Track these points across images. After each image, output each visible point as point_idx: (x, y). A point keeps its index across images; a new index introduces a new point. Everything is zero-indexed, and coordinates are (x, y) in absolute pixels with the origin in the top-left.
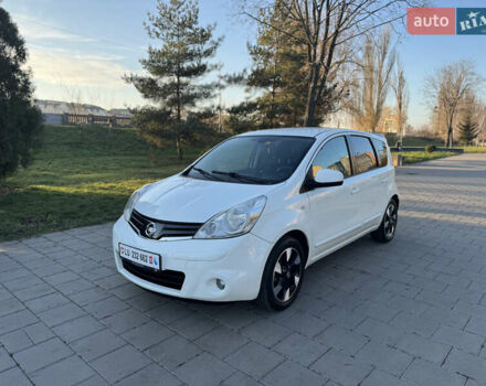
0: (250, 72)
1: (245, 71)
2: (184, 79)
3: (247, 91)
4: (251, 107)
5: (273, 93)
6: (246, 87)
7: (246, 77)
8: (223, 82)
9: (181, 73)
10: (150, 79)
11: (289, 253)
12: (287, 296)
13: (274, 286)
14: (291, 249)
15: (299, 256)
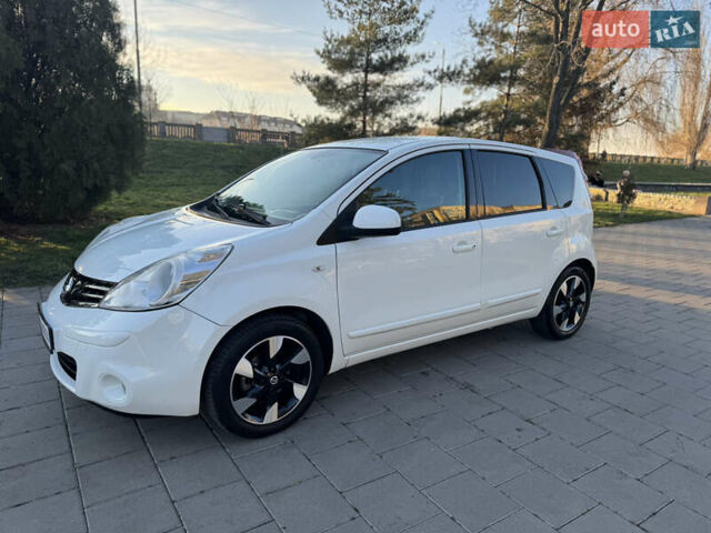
0: (472, 64)
1: (464, 62)
2: (373, 77)
3: (467, 92)
4: (471, 115)
5: (508, 95)
6: (466, 86)
7: (466, 71)
8: (430, 80)
9: (370, 68)
10: (327, 78)
11: (276, 344)
12: (272, 415)
13: (236, 398)
14: (281, 338)
15: (305, 351)
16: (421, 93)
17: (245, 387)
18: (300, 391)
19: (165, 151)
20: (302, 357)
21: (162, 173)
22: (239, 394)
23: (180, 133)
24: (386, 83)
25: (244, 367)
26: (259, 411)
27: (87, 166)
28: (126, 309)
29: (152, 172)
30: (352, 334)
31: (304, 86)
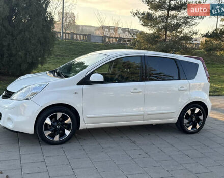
9: (170, 8)
10: (148, 13)
11: (59, 115)
12: (57, 138)
13: (45, 130)
14: (61, 114)
15: (69, 119)
16: (197, 21)
17: (49, 128)
18: (67, 132)
19: (71, 47)
20: (68, 121)
21: (68, 56)
22: (47, 129)
23: (80, 38)
24: (178, 16)
25: (48, 121)
26: (52, 136)
27: (29, 54)
28: (17, 99)
29: (63, 56)
30: (87, 116)
31: (137, 17)
